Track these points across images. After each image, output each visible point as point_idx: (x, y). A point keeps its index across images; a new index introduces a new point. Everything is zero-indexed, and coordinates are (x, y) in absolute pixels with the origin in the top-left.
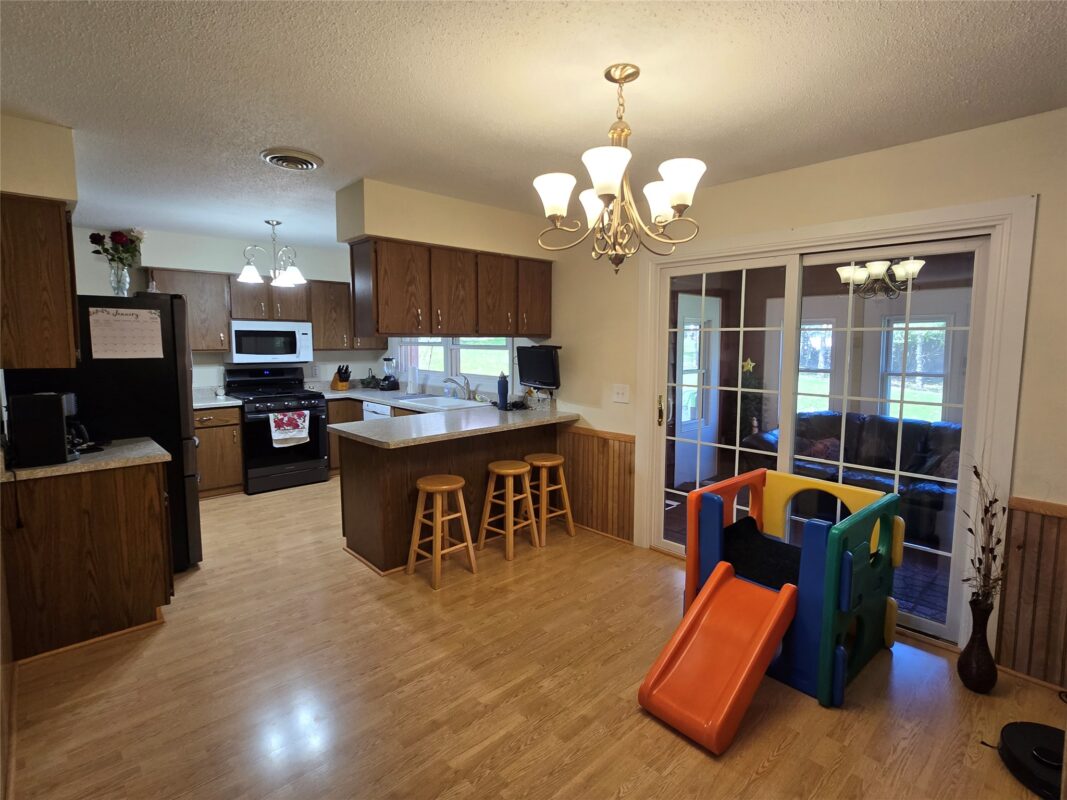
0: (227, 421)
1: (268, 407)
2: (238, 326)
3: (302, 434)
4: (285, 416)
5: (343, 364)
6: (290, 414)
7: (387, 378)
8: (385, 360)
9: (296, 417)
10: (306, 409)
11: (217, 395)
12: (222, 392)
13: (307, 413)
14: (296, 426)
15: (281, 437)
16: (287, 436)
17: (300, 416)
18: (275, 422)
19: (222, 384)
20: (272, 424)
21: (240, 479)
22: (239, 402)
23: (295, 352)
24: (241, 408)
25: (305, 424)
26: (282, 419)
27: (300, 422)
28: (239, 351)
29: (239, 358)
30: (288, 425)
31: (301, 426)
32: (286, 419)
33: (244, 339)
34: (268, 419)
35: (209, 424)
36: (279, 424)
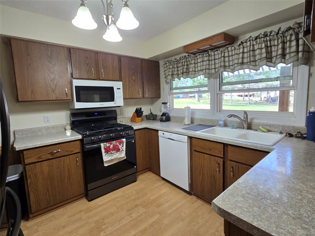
0: (72, 151)
1: (99, 139)
2: (77, 83)
3: (122, 155)
4: (111, 144)
5: (139, 107)
6: (114, 142)
7: (164, 114)
8: (163, 103)
9: (118, 144)
10: (123, 137)
11: (66, 130)
12: (69, 127)
13: (124, 140)
14: (118, 150)
15: (109, 159)
16: (113, 158)
17: (120, 143)
18: (105, 149)
19: (69, 122)
20: (103, 151)
21: (82, 190)
22: (80, 137)
23: (113, 101)
24: (81, 140)
25: (123, 148)
26: (110, 146)
27: (120, 147)
28: (78, 100)
29: (79, 105)
30: (113, 150)
31: (121, 149)
32: (112, 146)
33: (81, 92)
34: (100, 148)
35: (58, 155)
36: (107, 150)
